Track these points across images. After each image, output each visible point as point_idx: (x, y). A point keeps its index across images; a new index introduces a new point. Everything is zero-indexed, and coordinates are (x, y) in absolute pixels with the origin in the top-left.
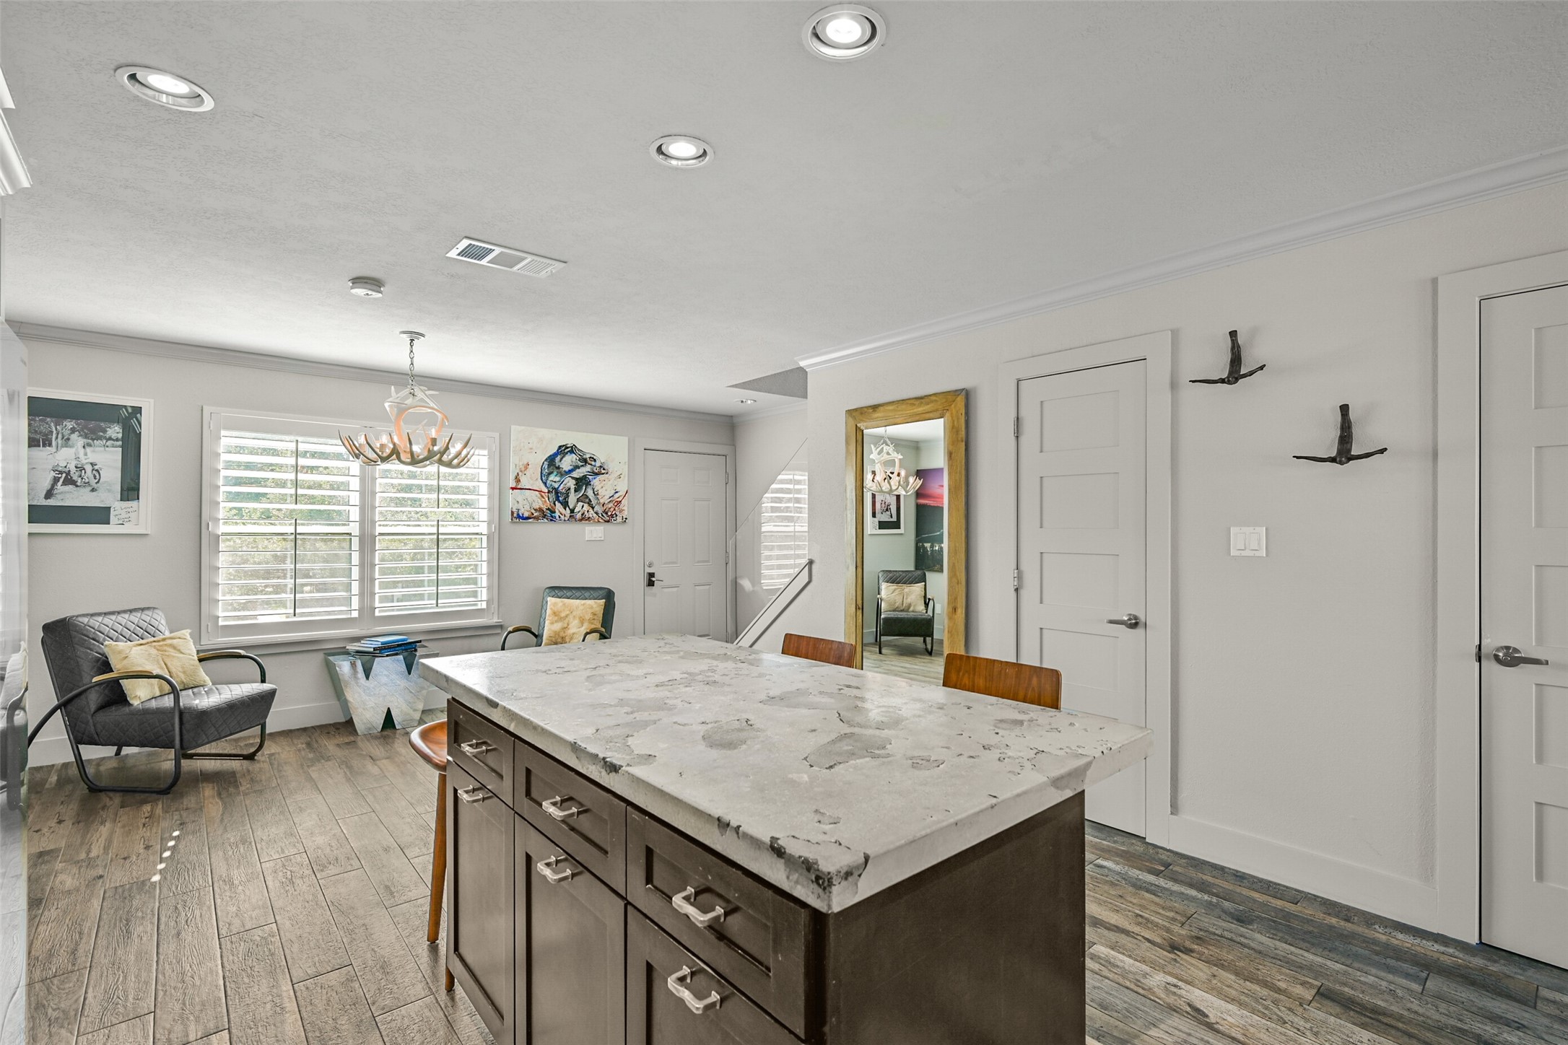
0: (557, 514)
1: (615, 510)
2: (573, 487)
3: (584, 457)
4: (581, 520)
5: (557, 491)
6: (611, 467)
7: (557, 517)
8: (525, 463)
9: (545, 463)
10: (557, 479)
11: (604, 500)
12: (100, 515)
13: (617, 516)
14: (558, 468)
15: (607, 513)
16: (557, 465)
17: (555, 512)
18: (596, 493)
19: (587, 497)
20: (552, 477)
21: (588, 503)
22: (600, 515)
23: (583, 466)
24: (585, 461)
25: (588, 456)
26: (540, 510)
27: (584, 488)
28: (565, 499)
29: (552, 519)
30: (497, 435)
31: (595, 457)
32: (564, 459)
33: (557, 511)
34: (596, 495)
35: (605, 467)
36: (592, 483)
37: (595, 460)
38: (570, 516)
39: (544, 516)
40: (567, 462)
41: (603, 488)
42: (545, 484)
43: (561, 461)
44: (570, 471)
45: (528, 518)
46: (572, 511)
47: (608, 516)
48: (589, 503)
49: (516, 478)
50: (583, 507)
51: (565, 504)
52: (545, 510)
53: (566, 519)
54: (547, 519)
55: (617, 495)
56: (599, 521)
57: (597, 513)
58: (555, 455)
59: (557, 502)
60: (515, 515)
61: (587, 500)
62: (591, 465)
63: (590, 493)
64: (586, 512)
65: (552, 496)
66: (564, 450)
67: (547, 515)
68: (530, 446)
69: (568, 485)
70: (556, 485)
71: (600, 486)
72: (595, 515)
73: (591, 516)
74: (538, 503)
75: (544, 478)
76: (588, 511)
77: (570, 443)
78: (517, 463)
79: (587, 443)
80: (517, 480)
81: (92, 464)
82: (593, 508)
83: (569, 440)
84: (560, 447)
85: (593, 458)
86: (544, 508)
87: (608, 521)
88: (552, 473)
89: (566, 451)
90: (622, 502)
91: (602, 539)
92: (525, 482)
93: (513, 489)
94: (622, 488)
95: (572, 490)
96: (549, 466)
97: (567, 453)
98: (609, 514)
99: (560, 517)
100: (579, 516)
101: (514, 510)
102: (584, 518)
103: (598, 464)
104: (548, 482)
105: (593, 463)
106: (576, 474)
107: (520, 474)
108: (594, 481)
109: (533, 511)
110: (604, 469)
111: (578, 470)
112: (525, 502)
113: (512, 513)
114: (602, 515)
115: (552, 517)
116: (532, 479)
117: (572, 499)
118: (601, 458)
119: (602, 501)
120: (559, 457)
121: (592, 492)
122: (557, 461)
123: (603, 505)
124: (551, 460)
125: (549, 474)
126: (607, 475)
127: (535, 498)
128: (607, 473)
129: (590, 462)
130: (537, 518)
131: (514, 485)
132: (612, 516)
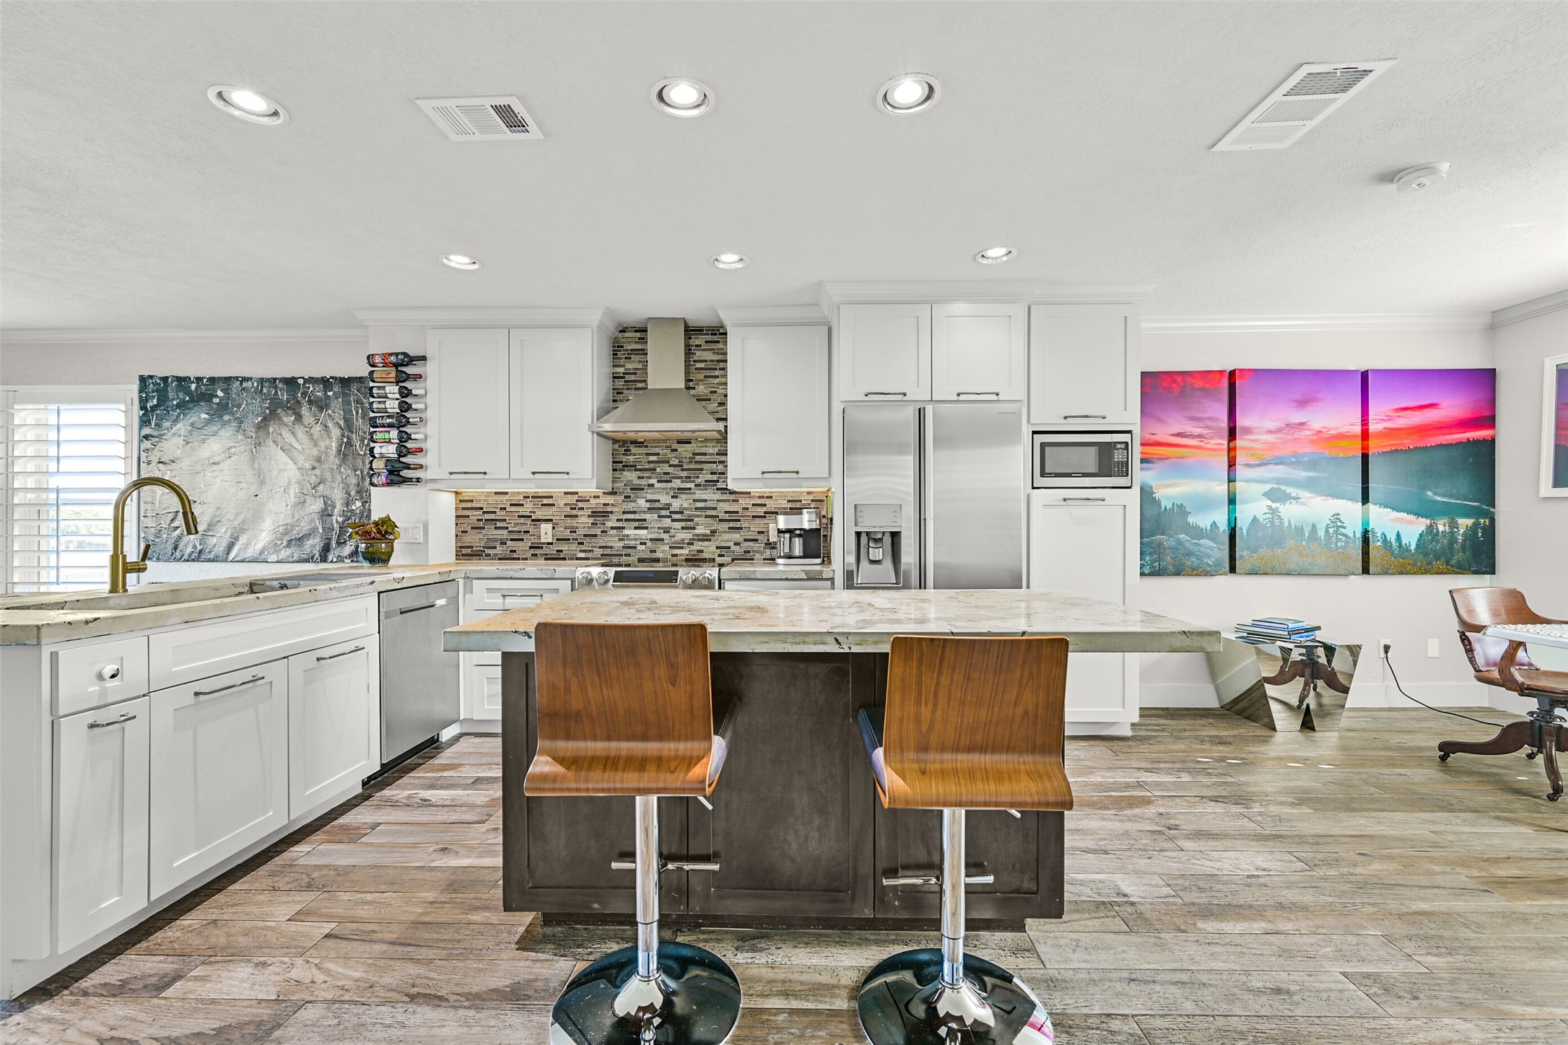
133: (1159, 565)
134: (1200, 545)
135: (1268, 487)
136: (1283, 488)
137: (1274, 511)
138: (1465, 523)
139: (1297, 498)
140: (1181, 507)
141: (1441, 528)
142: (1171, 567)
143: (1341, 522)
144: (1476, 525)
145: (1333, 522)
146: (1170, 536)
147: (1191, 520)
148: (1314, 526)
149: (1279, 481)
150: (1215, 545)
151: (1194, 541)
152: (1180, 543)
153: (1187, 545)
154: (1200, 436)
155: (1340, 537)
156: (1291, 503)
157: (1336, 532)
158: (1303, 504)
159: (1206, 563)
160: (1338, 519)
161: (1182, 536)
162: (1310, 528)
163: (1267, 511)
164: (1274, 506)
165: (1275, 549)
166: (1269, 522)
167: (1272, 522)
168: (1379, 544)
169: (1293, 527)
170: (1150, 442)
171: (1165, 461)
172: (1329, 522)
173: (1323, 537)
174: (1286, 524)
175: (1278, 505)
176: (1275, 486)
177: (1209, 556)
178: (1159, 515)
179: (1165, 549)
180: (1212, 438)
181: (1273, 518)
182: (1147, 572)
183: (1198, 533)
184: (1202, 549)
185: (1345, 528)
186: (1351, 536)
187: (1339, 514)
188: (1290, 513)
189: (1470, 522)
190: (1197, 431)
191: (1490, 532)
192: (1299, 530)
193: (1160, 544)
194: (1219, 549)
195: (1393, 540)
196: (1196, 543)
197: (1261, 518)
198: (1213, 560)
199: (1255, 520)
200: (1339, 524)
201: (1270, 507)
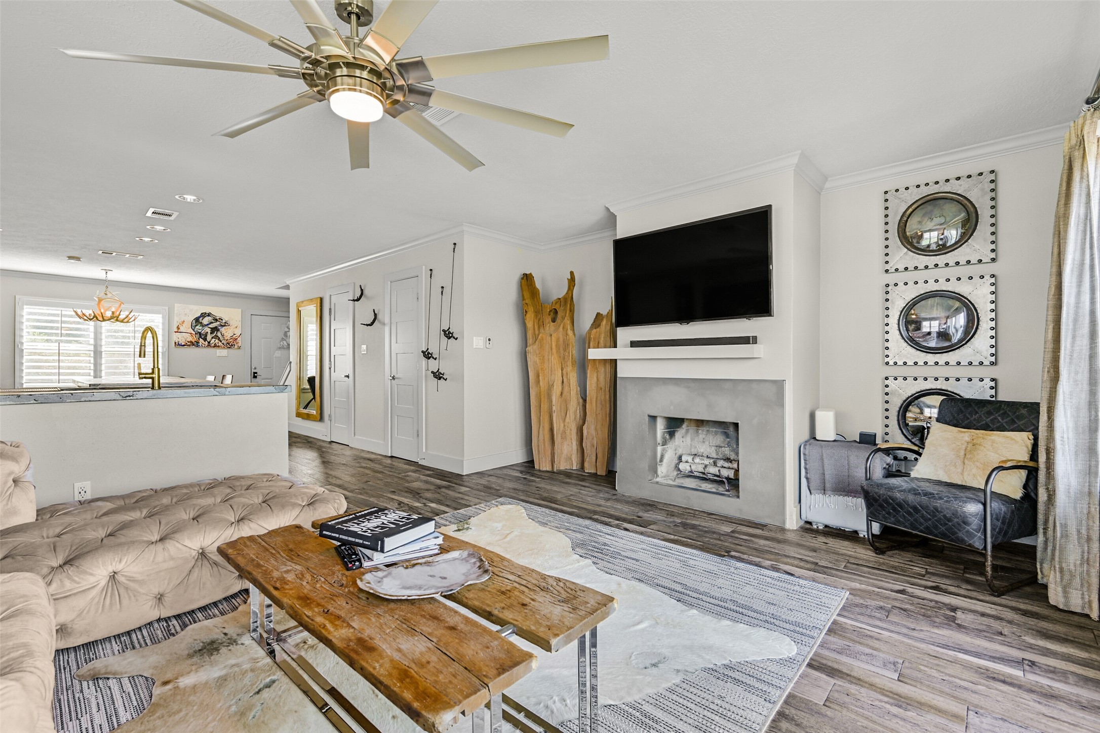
0: (200, 344)
1: (233, 342)
2: (209, 332)
3: (216, 318)
4: (214, 347)
5: (200, 333)
6: (231, 323)
8: (183, 321)
9: (194, 321)
10: (201, 328)
11: (228, 338)
13: (235, 345)
14: (201, 323)
19: (218, 336)
20: (197, 327)
22: (225, 345)
23: (215, 322)
24: (216, 320)
25: (218, 318)
26: (191, 342)
27: (216, 332)
28: (205, 337)
29: (198, 346)
30: (167, 308)
32: (204, 319)
34: (223, 335)
35: (228, 323)
36: (220, 330)
37: (222, 320)
38: (208, 345)
39: (193, 345)
40: (206, 321)
41: (227, 333)
42: (194, 330)
43: (202, 320)
44: (208, 325)
45: (184, 346)
46: (209, 342)
47: (230, 346)
48: (219, 339)
51: (205, 340)
52: (193, 342)
54: (195, 346)
55: (235, 336)
57: (223, 344)
58: (199, 317)
59: (200, 339)
60: (177, 344)
62: (220, 322)
63: (219, 334)
65: (198, 336)
66: (204, 315)
67: (195, 344)
68: (185, 313)
69: (207, 331)
70: (200, 331)
73: (220, 345)
74: (190, 339)
75: (193, 328)
77: (207, 312)
78: (178, 320)
79: (217, 312)
80: (178, 328)
82: (221, 342)
83: (207, 310)
84: (202, 314)
87: (230, 348)
88: (198, 325)
90: (238, 339)
91: (226, 356)
92: (182, 329)
94: (238, 332)
95: (209, 333)
96: (196, 322)
97: (206, 316)
98: (230, 344)
100: (213, 345)
102: (215, 346)
103: (224, 321)
106: (211, 326)
107: (180, 325)
109: (187, 342)
111: (212, 324)
112: (182, 338)
113: (175, 343)
114: (227, 345)
116: (186, 328)
117: (209, 337)
118: (225, 319)
119: (226, 338)
120: (201, 318)
122: (200, 320)
124: (197, 320)
125: (196, 326)
127: (188, 337)
128: (229, 326)
129: (219, 320)
130: (189, 345)
131: (176, 331)
132: (232, 345)
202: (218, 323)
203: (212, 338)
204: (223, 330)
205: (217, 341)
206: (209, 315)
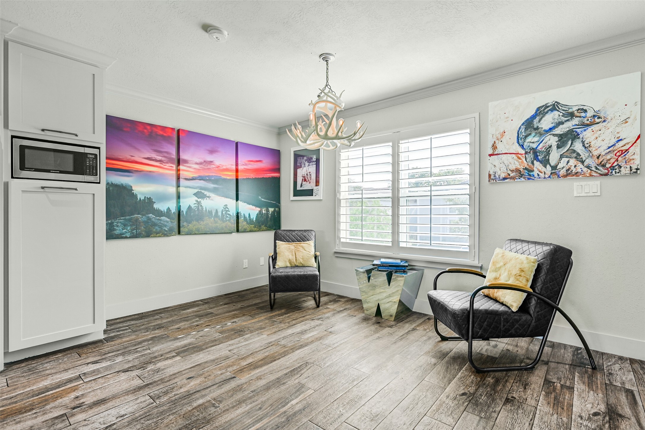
0: (535, 173)
1: (617, 160)
2: (555, 144)
3: (570, 111)
4: (565, 176)
5: (535, 152)
6: (610, 113)
7: (536, 175)
8: (502, 131)
9: (522, 127)
10: (536, 139)
11: (602, 151)
12: (310, 193)
13: (620, 167)
14: (537, 128)
15: (604, 166)
16: (535, 127)
17: (533, 171)
18: (587, 145)
19: (574, 151)
20: (529, 139)
21: (576, 158)
22: (594, 169)
23: (568, 120)
24: (572, 115)
25: (575, 109)
26: (517, 170)
27: (570, 142)
28: (545, 157)
31: (585, 108)
32: (544, 119)
33: (535, 169)
34: (586, 147)
35: (602, 115)
36: (581, 136)
37: (585, 111)
38: (551, 173)
39: (521, 176)
40: (546, 122)
41: (599, 139)
42: (522, 146)
43: (539, 121)
44: (551, 129)
45: (505, 179)
46: (554, 168)
47: (607, 169)
48: (578, 157)
49: (493, 146)
50: (568, 162)
51: (545, 162)
52: (522, 170)
53: (547, 176)
54: (524, 178)
55: (621, 143)
56: (591, 175)
57: (588, 167)
58: (533, 117)
59: (535, 162)
60: (492, 177)
61: (575, 155)
62: (580, 117)
63: (578, 146)
64: (573, 168)
65: (530, 156)
66: (541, 112)
68: (506, 115)
69: (549, 143)
70: (534, 146)
71: (594, 137)
72: (585, 169)
73: (580, 170)
74: (515, 164)
75: (520, 140)
76: (575, 166)
77: (550, 101)
78: (494, 132)
79: (575, 94)
80: (494, 147)
81: (310, 173)
82: (583, 162)
84: (538, 109)
85: (582, 109)
86: (521, 168)
87: (606, 175)
88: (530, 134)
89: (546, 110)
90: (631, 150)
91: (599, 194)
92: (502, 148)
93: (490, 155)
94: (629, 134)
95: (554, 148)
96: (526, 129)
97: (547, 112)
98: (608, 166)
99: (538, 175)
100: (563, 172)
101: (491, 173)
102: (569, 174)
103: (590, 114)
104: (525, 144)
105: (583, 115)
106: (559, 131)
107: (497, 142)
108: (584, 133)
109: (510, 172)
110: (599, 118)
111: (561, 126)
112: (502, 165)
113: (490, 176)
114: (597, 168)
115: (530, 175)
116: (509, 144)
117: (554, 157)
119: (596, 153)
120: (538, 118)
121: (581, 145)
122: (535, 123)
123: (598, 158)
124: (529, 124)
125: (526, 137)
126: (604, 124)
127: (512, 161)
128: (604, 121)
129: (578, 114)
130: (513, 178)
131: (491, 152)
132: (612, 168)
133: (136, 232)
134: (161, 220)
135: (196, 191)
136: (203, 191)
137: (199, 203)
138: (271, 210)
139: (209, 197)
140: (150, 199)
141: (264, 212)
142: (143, 233)
143: (228, 209)
144: (275, 210)
145: (225, 209)
146: (143, 215)
147: (156, 206)
148: (217, 211)
149: (201, 188)
150: (169, 220)
151: (157, 218)
152: (149, 219)
153: (153, 220)
154: (160, 161)
155: (227, 215)
156: (206, 199)
157: (226, 213)
158: (212, 200)
159: (165, 230)
160: (227, 207)
161: (151, 215)
162: (215, 211)
163: (196, 203)
164: (199, 200)
165: (199, 221)
166: (197, 208)
167: (198, 208)
168: (242, 218)
169: (207, 211)
170: (130, 161)
171: (139, 172)
172: (223, 209)
173: (220, 216)
174: (204, 209)
175: (200, 200)
176: (199, 191)
177: (165, 226)
178: (136, 203)
179: (140, 223)
180: (167, 163)
181: (198, 206)
182: (128, 236)
183: (159, 213)
184: (162, 222)
185: (229, 211)
186: (232, 215)
187: (227, 205)
188: (206, 204)
189: (273, 209)
190: (159, 158)
191: (279, 213)
192: (210, 212)
193: (137, 220)
194: (171, 222)
195: (247, 217)
196: (158, 219)
197: (193, 206)
198: (168, 228)
199: (190, 207)
200: (227, 209)
201: (197, 201)
202: (576, 121)
203: (562, 157)
204: (588, 135)
205: (573, 162)
206: (555, 107)
